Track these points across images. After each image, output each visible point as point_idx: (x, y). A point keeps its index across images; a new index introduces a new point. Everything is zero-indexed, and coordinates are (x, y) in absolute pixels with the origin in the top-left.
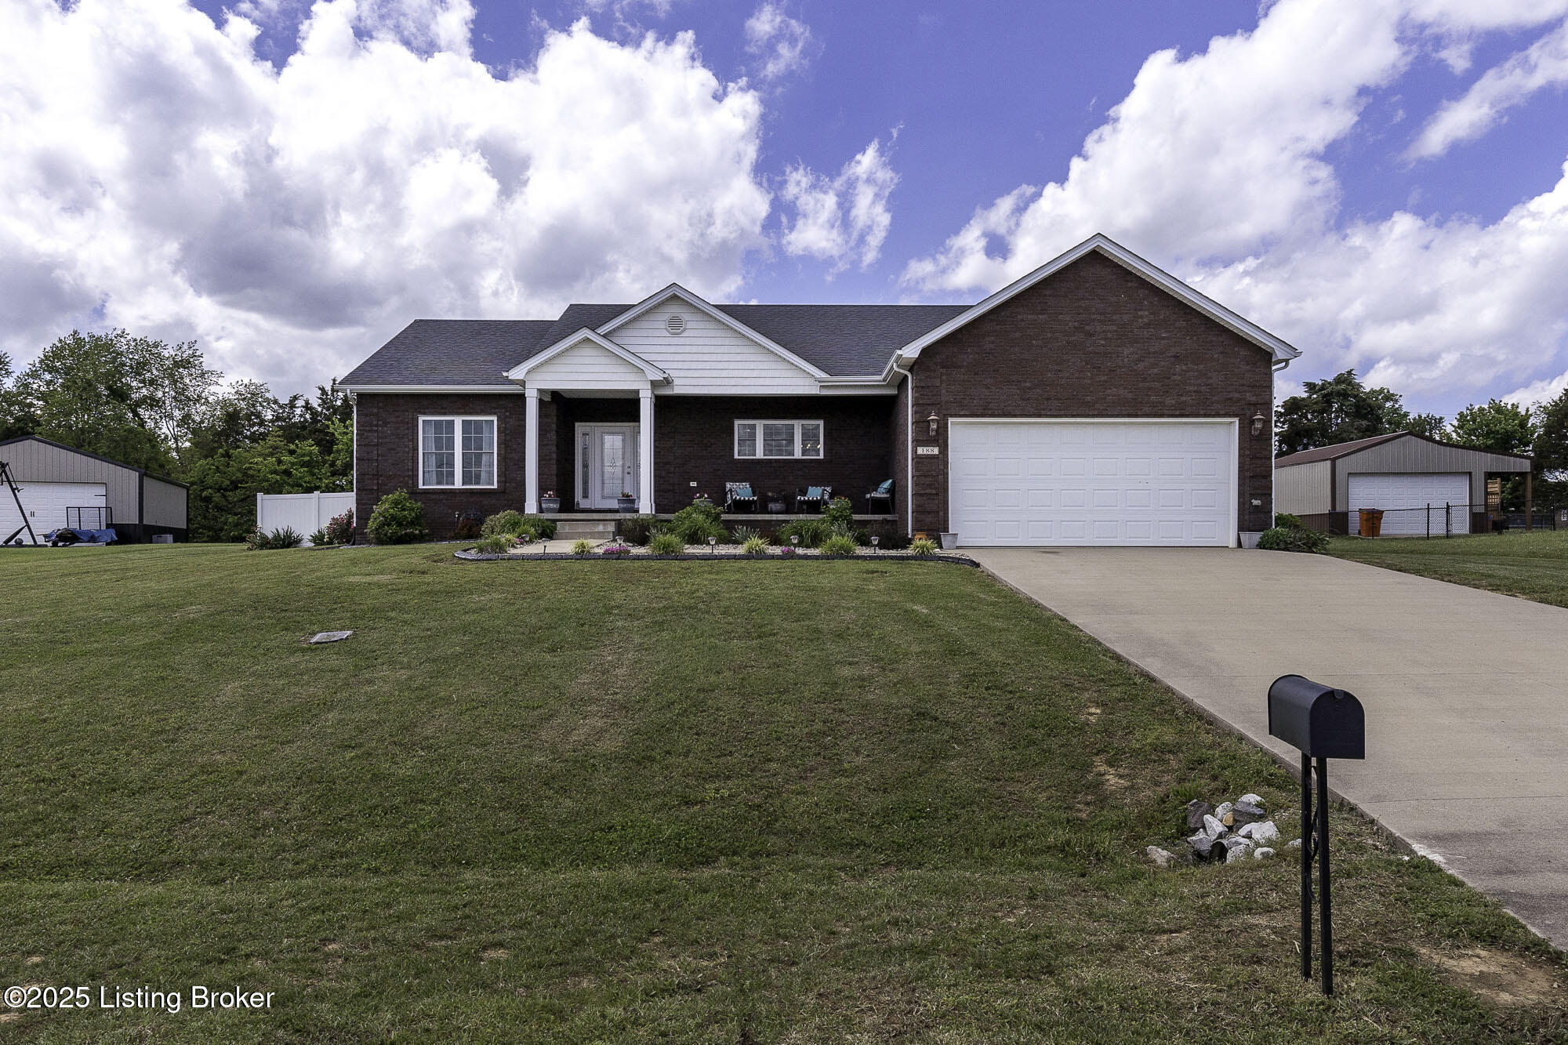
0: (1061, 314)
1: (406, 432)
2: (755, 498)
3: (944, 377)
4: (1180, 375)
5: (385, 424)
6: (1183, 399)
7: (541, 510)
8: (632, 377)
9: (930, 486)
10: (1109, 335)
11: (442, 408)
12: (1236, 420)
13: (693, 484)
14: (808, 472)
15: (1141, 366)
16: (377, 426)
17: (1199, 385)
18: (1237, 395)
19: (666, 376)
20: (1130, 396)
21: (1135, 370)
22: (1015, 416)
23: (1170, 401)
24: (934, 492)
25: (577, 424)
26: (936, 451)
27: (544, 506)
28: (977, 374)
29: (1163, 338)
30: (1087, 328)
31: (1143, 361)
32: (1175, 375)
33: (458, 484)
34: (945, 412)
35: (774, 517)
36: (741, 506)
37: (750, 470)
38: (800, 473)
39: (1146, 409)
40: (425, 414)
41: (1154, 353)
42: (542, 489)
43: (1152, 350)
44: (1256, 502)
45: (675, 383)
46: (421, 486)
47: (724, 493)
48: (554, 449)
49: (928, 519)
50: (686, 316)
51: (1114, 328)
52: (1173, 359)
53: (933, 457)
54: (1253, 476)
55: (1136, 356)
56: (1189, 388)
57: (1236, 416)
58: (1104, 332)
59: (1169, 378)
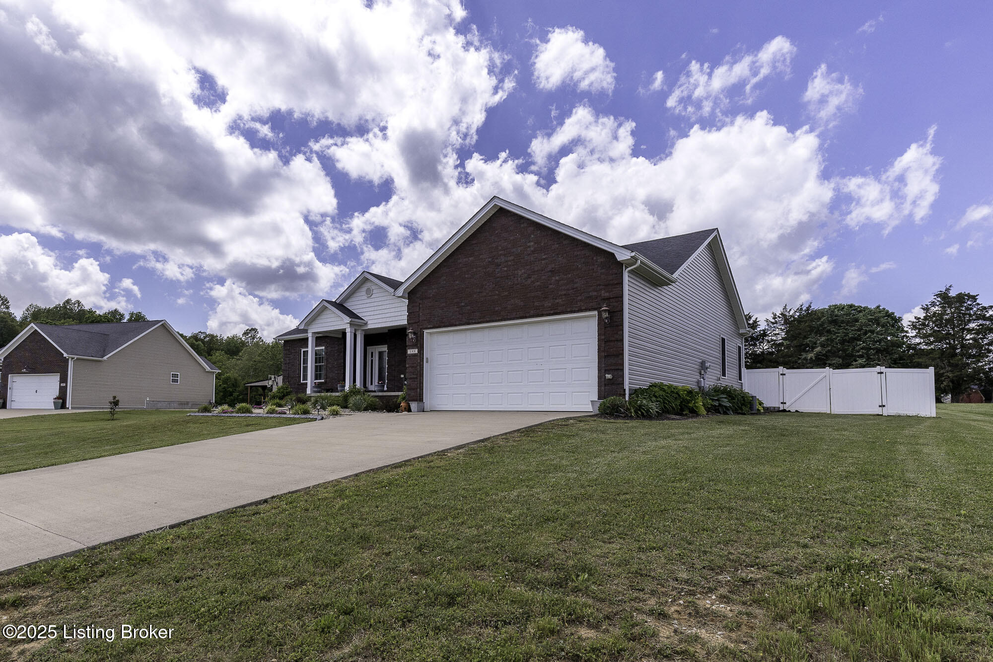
0: (482, 254)
3: (421, 305)
4: (554, 284)
6: (557, 301)
9: (413, 373)
10: (509, 263)
12: (596, 313)
15: (529, 281)
17: (568, 290)
18: (595, 293)
19: (351, 320)
20: (522, 303)
21: (526, 285)
22: (456, 325)
23: (547, 304)
24: (415, 376)
26: (416, 351)
28: (437, 301)
29: (544, 259)
30: (496, 261)
31: (530, 278)
32: (551, 284)
34: (421, 327)
39: (532, 312)
41: (538, 271)
43: (536, 269)
44: (608, 376)
45: (369, 323)
51: (512, 258)
52: (550, 273)
53: (415, 355)
54: (608, 356)
55: (526, 275)
56: (560, 293)
57: (594, 309)
58: (507, 261)
59: (548, 287)
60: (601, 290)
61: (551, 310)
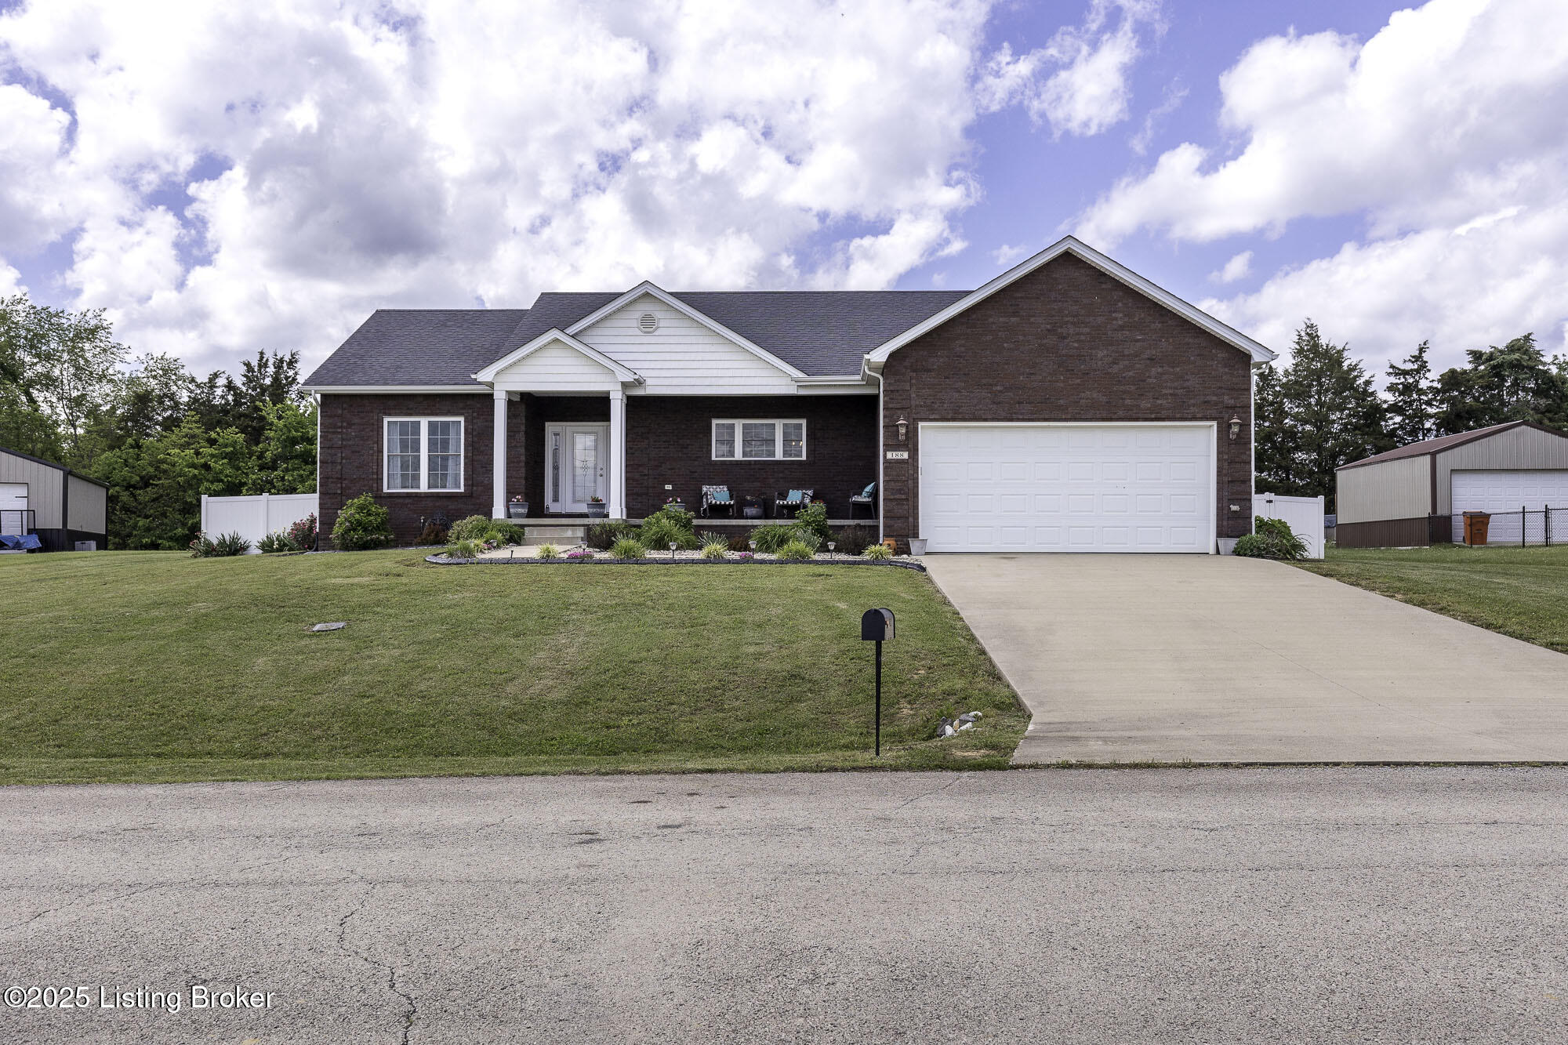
0: (1034, 316)
1: (371, 433)
2: (732, 503)
3: (913, 381)
4: (1155, 378)
5: (350, 425)
6: (1159, 402)
7: (509, 516)
8: (602, 378)
9: (900, 491)
10: (1083, 338)
11: (408, 409)
12: (1215, 423)
13: (669, 487)
14: (790, 473)
15: (1115, 369)
16: (341, 427)
17: (1176, 388)
18: (1215, 398)
19: (637, 377)
20: (1104, 399)
21: (1110, 373)
22: (986, 420)
23: (1145, 404)
24: (903, 497)
25: (547, 424)
26: (905, 455)
27: (512, 510)
28: (948, 378)
29: (1138, 341)
30: (1059, 330)
31: (1118, 364)
32: (1149, 377)
33: (424, 487)
34: (915, 416)
35: (749, 522)
36: (718, 511)
37: (728, 472)
38: (781, 475)
39: (1121, 413)
40: (390, 415)
41: (1128, 356)
42: (510, 493)
43: (1126, 353)
44: (1234, 508)
45: (649, 382)
46: (385, 490)
47: (700, 496)
48: (522, 451)
49: (898, 524)
50: (658, 314)
51: (1087, 330)
52: (1148, 362)
53: (902, 461)
54: (1232, 481)
55: (1111, 359)
56: (1165, 391)
57: (1213, 419)
58: (1078, 334)
59: (1144, 381)
60: (1224, 394)
61: (1151, 413)
